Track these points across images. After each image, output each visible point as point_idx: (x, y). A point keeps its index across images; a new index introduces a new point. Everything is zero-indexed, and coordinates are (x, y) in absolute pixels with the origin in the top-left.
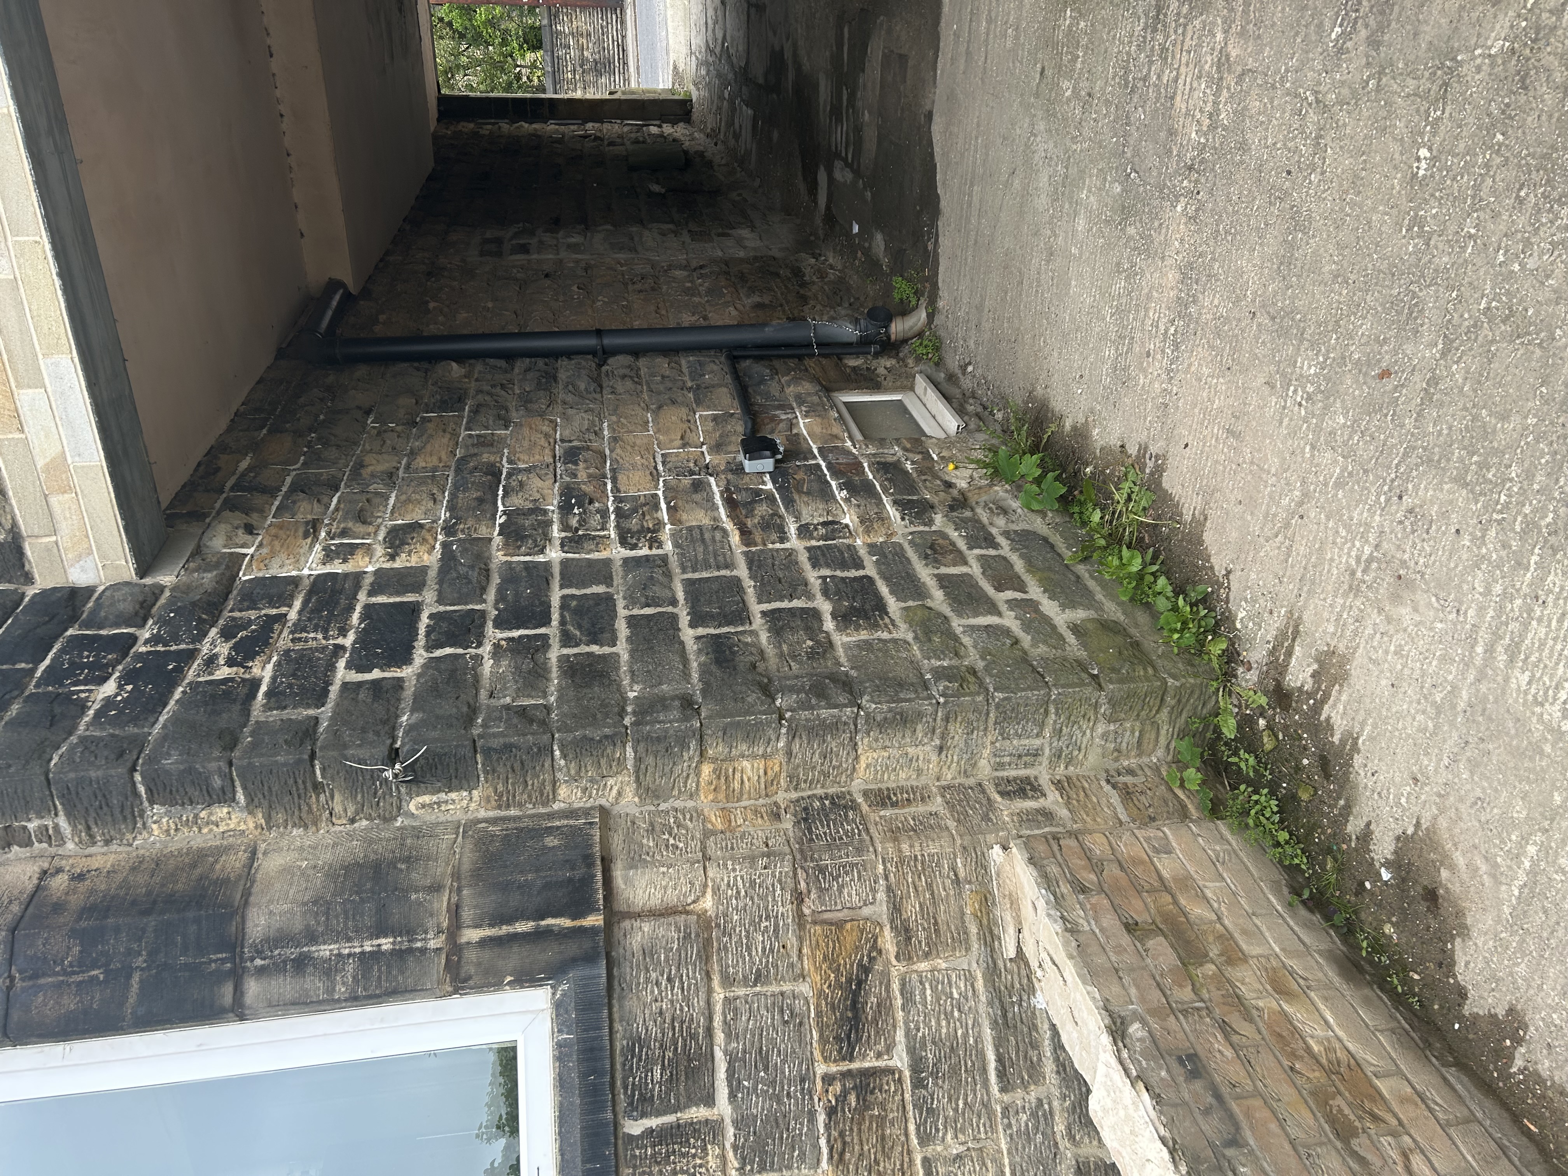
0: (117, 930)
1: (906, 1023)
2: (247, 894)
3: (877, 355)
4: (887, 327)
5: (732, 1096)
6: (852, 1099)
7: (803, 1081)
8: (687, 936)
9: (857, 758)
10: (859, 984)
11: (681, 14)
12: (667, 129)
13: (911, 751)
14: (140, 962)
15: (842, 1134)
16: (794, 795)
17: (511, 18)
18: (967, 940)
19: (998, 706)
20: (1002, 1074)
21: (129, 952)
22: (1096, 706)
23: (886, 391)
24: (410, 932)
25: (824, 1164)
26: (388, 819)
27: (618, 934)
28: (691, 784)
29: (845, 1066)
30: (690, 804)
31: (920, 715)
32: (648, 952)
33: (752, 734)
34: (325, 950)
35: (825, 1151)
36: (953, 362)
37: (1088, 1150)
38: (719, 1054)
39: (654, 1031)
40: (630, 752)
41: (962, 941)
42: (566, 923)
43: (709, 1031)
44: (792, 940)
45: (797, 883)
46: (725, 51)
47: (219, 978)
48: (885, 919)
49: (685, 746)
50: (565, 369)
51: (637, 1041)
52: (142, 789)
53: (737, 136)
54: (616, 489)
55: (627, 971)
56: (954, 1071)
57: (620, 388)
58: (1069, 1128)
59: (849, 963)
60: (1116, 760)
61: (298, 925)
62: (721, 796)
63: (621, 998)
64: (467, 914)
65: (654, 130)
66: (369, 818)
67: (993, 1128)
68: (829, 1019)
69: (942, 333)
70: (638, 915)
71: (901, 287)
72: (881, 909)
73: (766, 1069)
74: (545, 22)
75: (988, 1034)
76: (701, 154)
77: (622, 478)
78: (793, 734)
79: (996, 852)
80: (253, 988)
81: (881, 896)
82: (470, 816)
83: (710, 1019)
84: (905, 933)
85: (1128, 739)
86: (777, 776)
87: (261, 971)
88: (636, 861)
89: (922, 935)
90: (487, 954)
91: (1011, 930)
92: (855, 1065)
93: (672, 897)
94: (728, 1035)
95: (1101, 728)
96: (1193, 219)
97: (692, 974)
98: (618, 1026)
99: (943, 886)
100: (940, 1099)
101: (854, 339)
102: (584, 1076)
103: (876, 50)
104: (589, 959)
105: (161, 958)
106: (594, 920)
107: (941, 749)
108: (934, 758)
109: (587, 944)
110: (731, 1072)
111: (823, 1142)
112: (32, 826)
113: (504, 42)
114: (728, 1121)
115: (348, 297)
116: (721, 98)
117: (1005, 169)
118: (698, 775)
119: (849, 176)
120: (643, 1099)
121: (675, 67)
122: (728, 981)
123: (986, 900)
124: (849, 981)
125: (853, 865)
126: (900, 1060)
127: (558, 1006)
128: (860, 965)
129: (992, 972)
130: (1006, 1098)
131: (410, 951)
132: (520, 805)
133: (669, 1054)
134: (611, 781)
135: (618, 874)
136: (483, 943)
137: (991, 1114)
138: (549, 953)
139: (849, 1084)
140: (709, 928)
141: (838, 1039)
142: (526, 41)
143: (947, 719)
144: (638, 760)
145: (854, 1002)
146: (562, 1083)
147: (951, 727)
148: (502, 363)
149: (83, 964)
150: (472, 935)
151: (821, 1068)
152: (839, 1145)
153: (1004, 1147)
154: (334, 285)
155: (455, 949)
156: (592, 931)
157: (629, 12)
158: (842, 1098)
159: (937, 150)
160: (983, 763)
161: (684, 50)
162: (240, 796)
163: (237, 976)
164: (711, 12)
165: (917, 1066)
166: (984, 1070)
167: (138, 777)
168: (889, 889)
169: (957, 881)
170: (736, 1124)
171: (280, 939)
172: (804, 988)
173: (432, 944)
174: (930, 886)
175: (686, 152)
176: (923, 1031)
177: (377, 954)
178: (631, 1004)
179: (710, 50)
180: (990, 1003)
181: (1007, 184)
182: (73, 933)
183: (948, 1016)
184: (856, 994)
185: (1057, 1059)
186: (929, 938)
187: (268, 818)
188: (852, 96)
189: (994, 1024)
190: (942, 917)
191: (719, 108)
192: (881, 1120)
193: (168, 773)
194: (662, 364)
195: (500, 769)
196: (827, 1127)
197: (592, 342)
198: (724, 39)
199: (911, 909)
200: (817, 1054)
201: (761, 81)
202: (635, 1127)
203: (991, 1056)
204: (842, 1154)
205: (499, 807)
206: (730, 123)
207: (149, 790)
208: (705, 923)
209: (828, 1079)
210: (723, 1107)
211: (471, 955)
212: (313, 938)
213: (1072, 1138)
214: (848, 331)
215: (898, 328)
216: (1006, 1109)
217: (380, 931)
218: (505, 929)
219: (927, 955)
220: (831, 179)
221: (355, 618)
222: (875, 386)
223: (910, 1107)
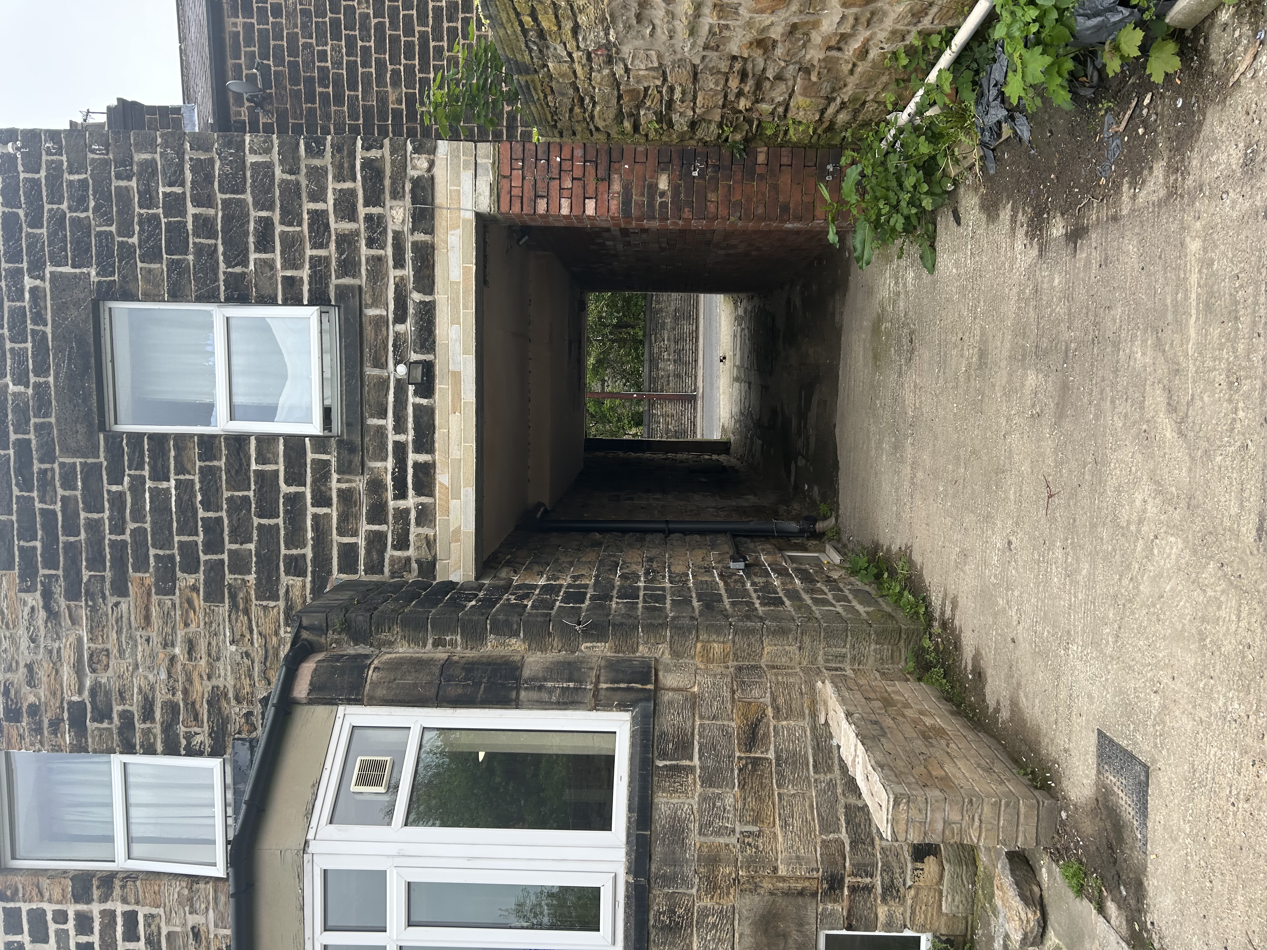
0: (478, 669)
1: (775, 742)
2: (522, 665)
3: (808, 538)
4: (814, 525)
5: (700, 758)
6: (750, 767)
7: (729, 757)
8: (686, 699)
9: (763, 648)
10: (756, 725)
11: (727, 396)
12: (715, 457)
13: (787, 647)
14: (485, 680)
15: (744, 779)
16: (736, 663)
17: (624, 407)
18: (804, 715)
19: (825, 629)
20: (815, 767)
21: (481, 677)
22: (869, 635)
23: (810, 552)
24: (581, 682)
25: (736, 789)
26: (573, 652)
27: (659, 694)
28: (692, 652)
29: (747, 755)
30: (692, 661)
31: (790, 630)
32: (671, 703)
33: (719, 631)
34: (549, 684)
35: (737, 784)
36: (844, 539)
37: (852, 800)
38: (696, 743)
39: (671, 730)
40: (668, 634)
41: (802, 715)
42: (640, 686)
43: (693, 734)
44: (729, 706)
45: (733, 686)
46: (750, 413)
47: (512, 689)
48: (769, 704)
49: (690, 633)
50: (649, 537)
51: (663, 734)
52: (488, 627)
53: (753, 456)
54: (670, 571)
55: (661, 708)
56: (794, 763)
57: (675, 544)
58: (843, 791)
59: (752, 717)
60: (882, 664)
61: (541, 675)
62: (705, 660)
63: (659, 717)
64: (602, 679)
65: (707, 457)
66: (566, 651)
67: (810, 786)
68: (742, 736)
69: (841, 526)
70: (667, 690)
71: (823, 508)
72: (768, 699)
73: (715, 750)
74: (646, 408)
75: (810, 751)
76: (733, 468)
77: (673, 569)
78: (735, 633)
79: (819, 684)
80: (523, 694)
81: (768, 695)
82: (604, 654)
83: (693, 730)
84: (777, 710)
85: (886, 654)
86: (728, 653)
87: (526, 688)
88: (668, 670)
89: (784, 711)
90: (608, 693)
91: (823, 713)
92: (752, 755)
93: (681, 685)
94: (700, 737)
95: (873, 647)
96: (912, 444)
97: (687, 713)
98: (656, 727)
99: (795, 695)
100: (787, 772)
101: (796, 530)
102: (642, 740)
103: (815, 399)
104: (648, 700)
105: (492, 680)
106: (650, 687)
107: (800, 648)
108: (797, 652)
109: (647, 695)
110: (700, 750)
111: (736, 781)
112: (448, 638)
113: (619, 420)
114: (698, 767)
115: (546, 511)
116: (746, 438)
117: (861, 442)
118: (695, 648)
119: (804, 462)
120: (664, 754)
121: (723, 426)
122: (701, 717)
123: (814, 702)
124: (752, 724)
125: (757, 682)
126: (771, 755)
127: (633, 718)
128: (757, 718)
129: (814, 728)
130: (817, 776)
131: (580, 688)
132: (624, 652)
133: (676, 740)
134: (660, 646)
135: (661, 674)
136: (607, 689)
137: (809, 781)
138: (632, 696)
139: (749, 761)
140: (695, 698)
141: (745, 744)
142: (633, 419)
143: (802, 634)
144: (672, 637)
145: (753, 732)
146: (633, 745)
147: (804, 637)
148: (620, 534)
149: (466, 679)
150: (603, 686)
151: (737, 754)
152: (743, 782)
153: (814, 794)
154: (540, 505)
155: (597, 690)
156: (650, 690)
157: (699, 402)
158: (746, 766)
159: (837, 440)
160: (820, 658)
161: (728, 416)
162: (522, 635)
163: (518, 690)
164: (743, 394)
165: (778, 758)
166: (808, 765)
167: (488, 622)
168: (771, 692)
169: (801, 693)
170: (701, 768)
171: (533, 679)
172: (733, 724)
173: (588, 687)
174: (789, 694)
175: (724, 467)
176: (782, 746)
177: (568, 688)
178: (662, 720)
179: (742, 413)
180: (812, 740)
181: (862, 448)
182: (463, 668)
183: (793, 742)
184: (754, 729)
185: (840, 765)
186: (787, 713)
187: (529, 645)
188: (806, 423)
189: (813, 748)
190: (793, 706)
191: (745, 443)
192: (762, 776)
193: (499, 620)
194: (698, 537)
195: (618, 634)
196: (738, 775)
197: (663, 526)
198: (749, 407)
199: (781, 701)
200: (736, 749)
201: (766, 425)
202: (660, 764)
203: (811, 760)
204: (744, 786)
205: (615, 652)
206: (750, 450)
207: (491, 628)
208: (694, 695)
209: (740, 758)
210: (696, 761)
211: (602, 693)
212: (545, 680)
213: (844, 795)
214: (793, 526)
215: (820, 526)
216: (816, 780)
217: (570, 680)
218: (616, 685)
219: (786, 719)
220: (797, 466)
221: (561, 594)
222: (806, 550)
223: (774, 774)
